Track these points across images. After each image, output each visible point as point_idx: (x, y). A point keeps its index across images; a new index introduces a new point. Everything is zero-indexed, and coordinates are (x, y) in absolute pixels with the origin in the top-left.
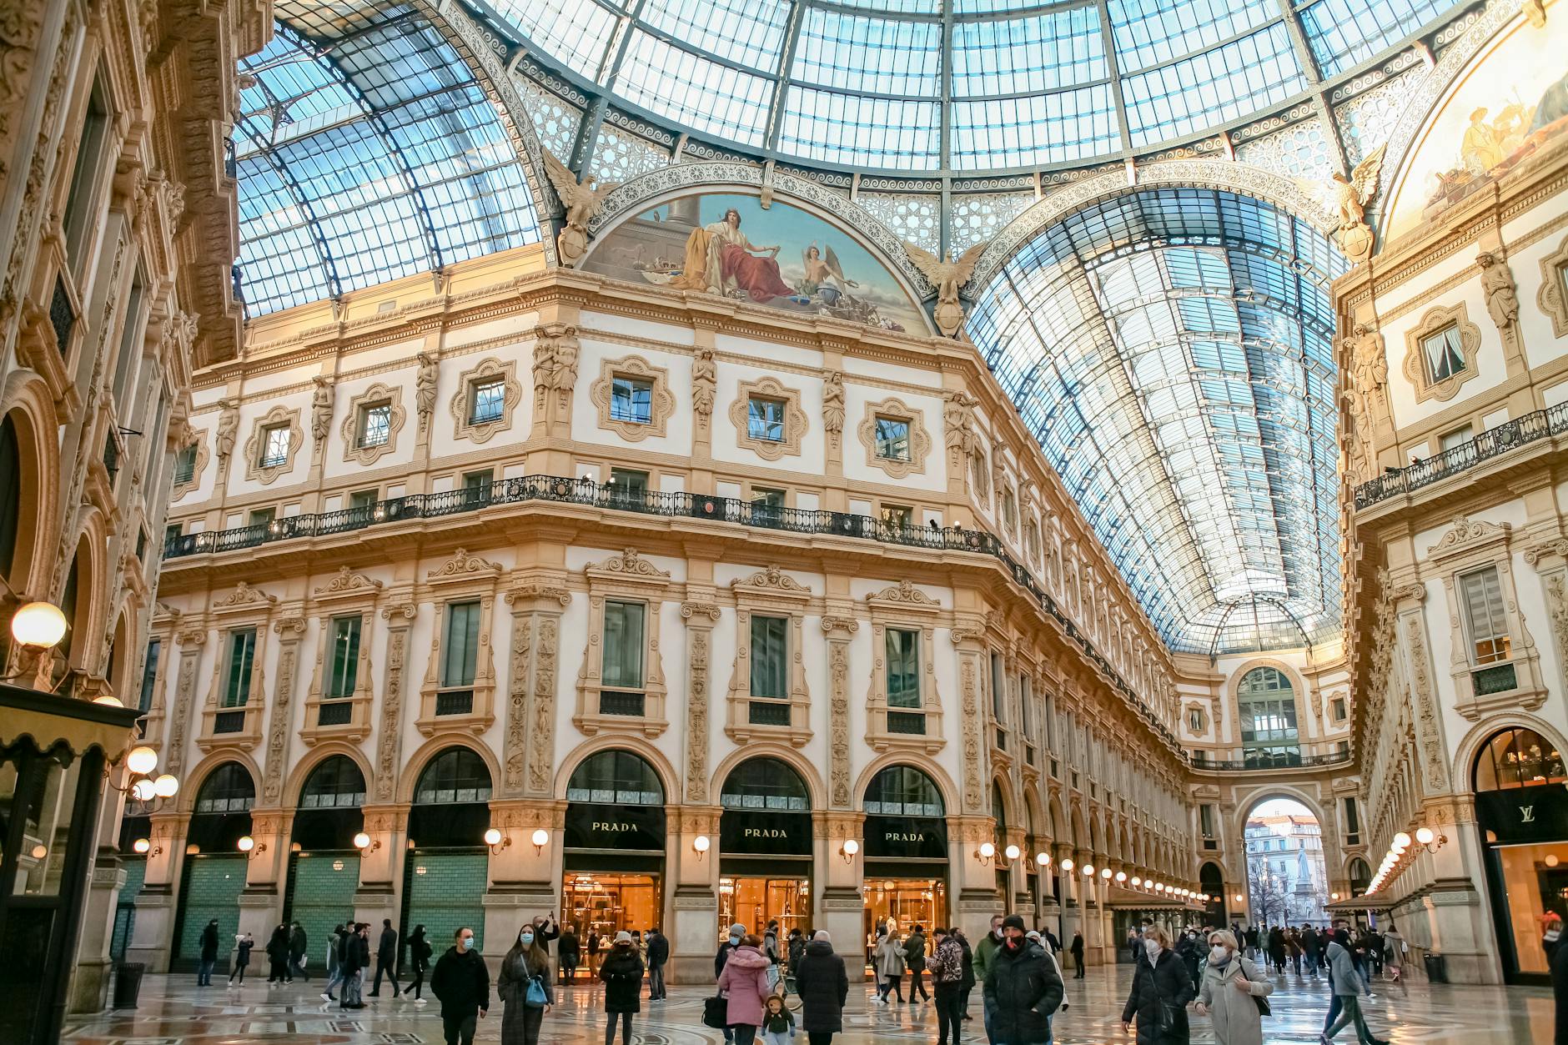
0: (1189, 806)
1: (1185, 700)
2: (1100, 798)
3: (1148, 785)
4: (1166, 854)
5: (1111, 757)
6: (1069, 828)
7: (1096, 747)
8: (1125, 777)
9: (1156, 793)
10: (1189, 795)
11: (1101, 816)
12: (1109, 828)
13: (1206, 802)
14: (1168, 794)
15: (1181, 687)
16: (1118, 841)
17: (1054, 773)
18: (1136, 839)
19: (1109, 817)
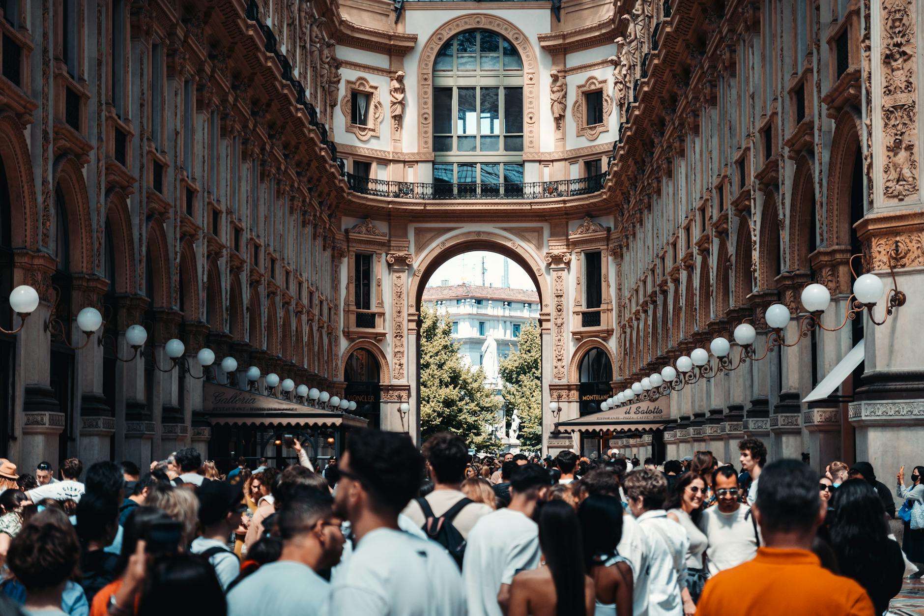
0: (337, 257)
1: (348, 74)
2: (201, 218)
3: (281, 208)
4: (299, 332)
5: (224, 147)
6: (141, 269)
7: (200, 121)
8: (245, 187)
9: (292, 223)
10: (340, 236)
11: (201, 249)
12: (214, 275)
13: (362, 248)
14: (309, 229)
15: (345, 53)
16: (226, 302)
17: (121, 154)
18: (255, 297)
19: (213, 256)
